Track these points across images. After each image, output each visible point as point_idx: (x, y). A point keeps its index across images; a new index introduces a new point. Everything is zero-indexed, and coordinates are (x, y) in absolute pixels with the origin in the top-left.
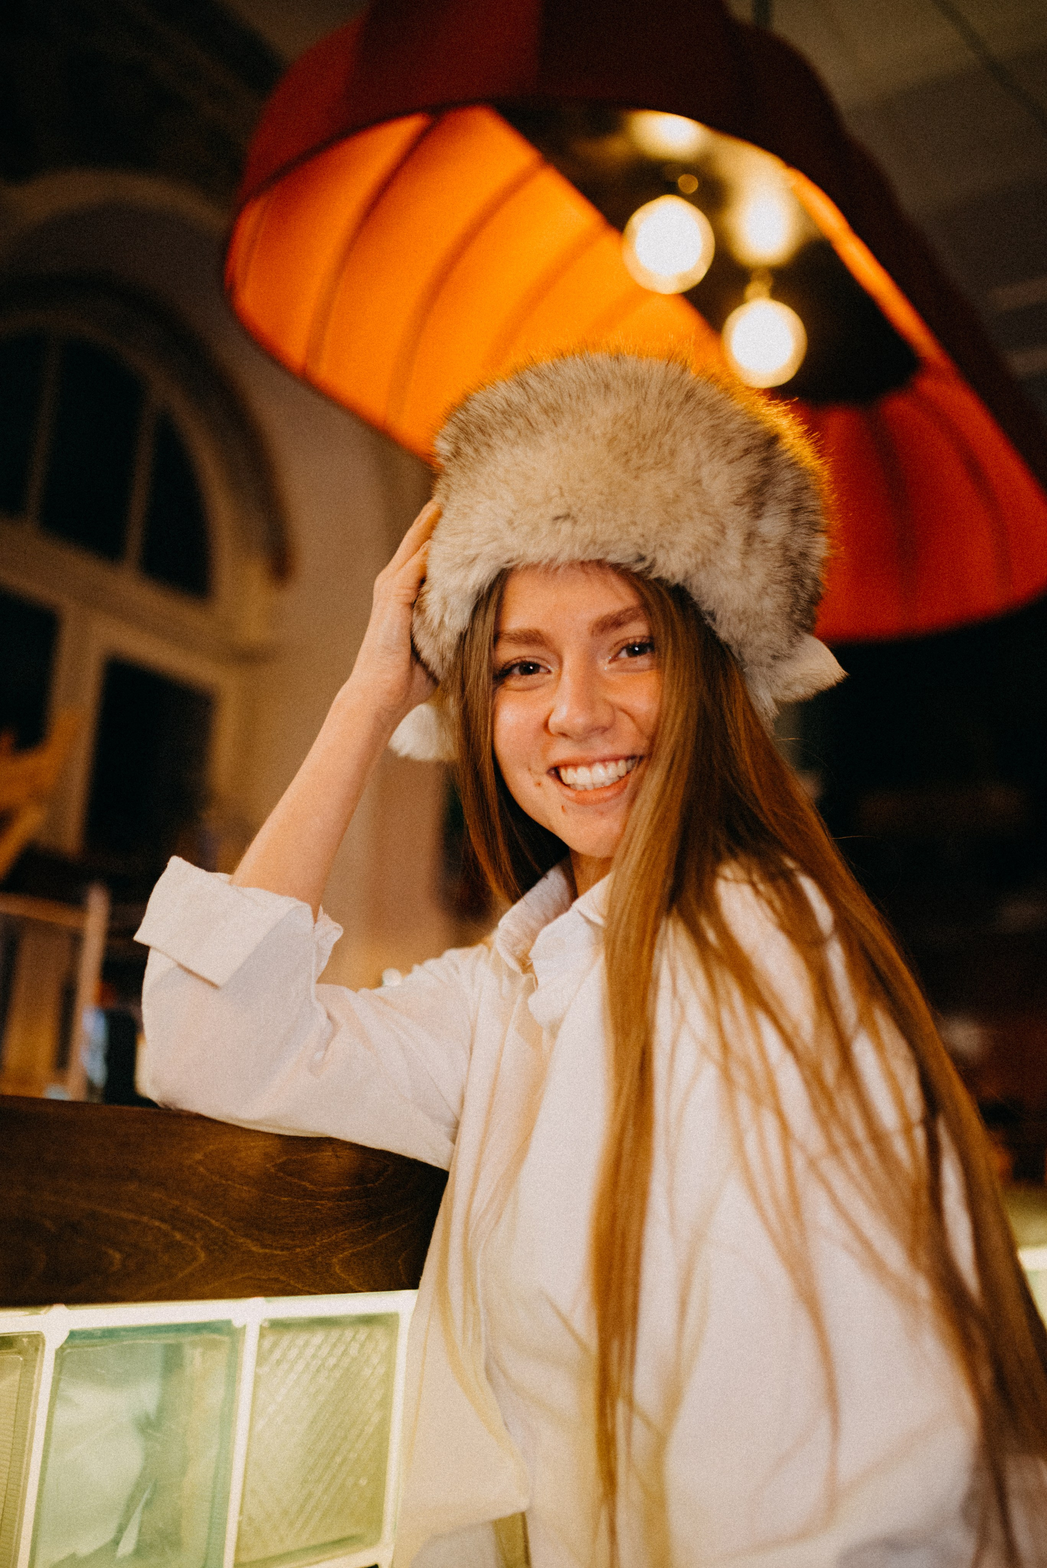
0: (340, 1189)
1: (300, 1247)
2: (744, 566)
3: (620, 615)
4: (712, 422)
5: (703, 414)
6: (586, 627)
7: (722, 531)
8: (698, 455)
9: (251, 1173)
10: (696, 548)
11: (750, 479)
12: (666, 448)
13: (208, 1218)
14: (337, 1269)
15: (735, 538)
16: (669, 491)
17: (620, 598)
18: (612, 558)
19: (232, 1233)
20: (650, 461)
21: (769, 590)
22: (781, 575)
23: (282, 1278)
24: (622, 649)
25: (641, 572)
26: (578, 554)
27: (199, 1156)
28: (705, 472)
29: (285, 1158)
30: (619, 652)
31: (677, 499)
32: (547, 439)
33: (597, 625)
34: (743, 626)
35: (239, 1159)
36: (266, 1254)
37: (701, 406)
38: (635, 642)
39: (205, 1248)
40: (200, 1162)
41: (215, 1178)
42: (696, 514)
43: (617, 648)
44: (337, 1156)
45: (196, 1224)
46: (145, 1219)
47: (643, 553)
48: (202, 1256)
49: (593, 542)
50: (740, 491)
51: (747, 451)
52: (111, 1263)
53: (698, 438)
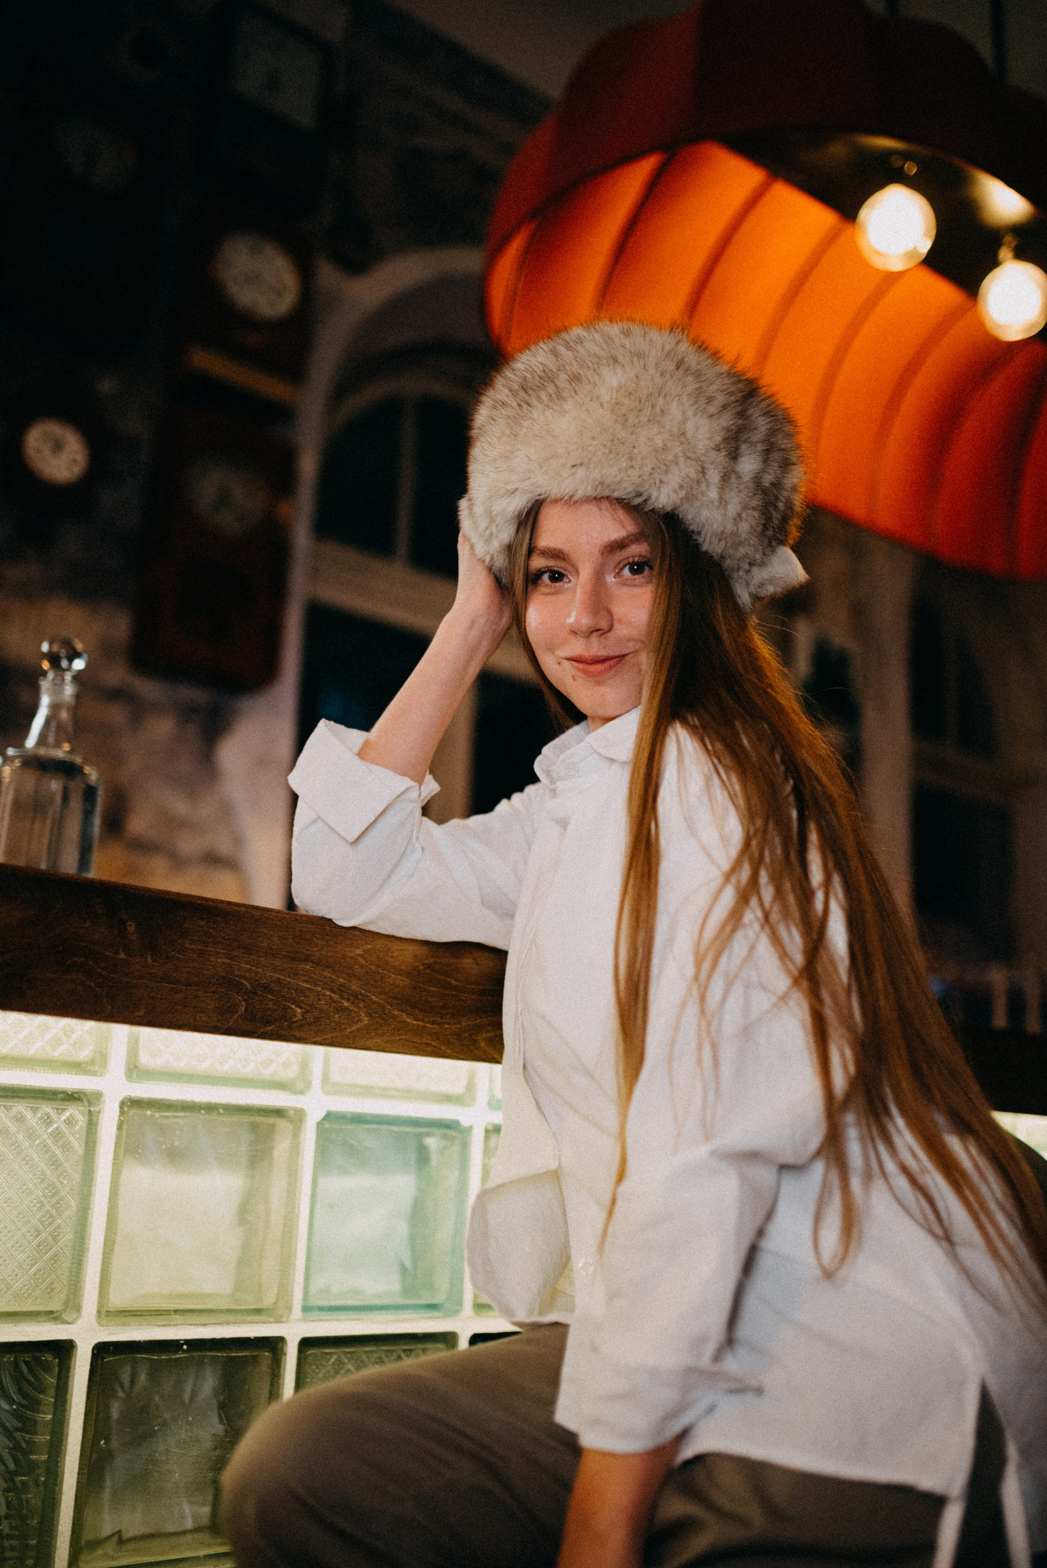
0: (480, 987)
1: (448, 1024)
2: (721, 498)
3: (624, 540)
4: (697, 385)
5: (690, 378)
6: (597, 549)
7: (703, 471)
8: (684, 412)
9: (403, 967)
10: (681, 487)
11: (728, 430)
12: (658, 409)
13: (369, 994)
14: (483, 1045)
15: (714, 476)
16: (659, 442)
17: (624, 527)
18: (616, 494)
19: (389, 1007)
20: (644, 419)
21: (744, 515)
22: (755, 503)
23: (433, 1043)
24: (625, 566)
25: (639, 505)
26: (590, 492)
27: (359, 952)
28: (689, 427)
29: (432, 960)
30: (622, 569)
31: (665, 448)
32: (568, 406)
33: (605, 547)
34: (723, 543)
35: (392, 957)
36: (419, 1025)
37: (688, 372)
38: (634, 561)
39: (369, 1015)
40: (359, 955)
41: (373, 968)
42: (681, 460)
43: (621, 566)
44: (477, 964)
45: (360, 997)
46: (319, 989)
47: (641, 490)
48: (366, 1020)
49: (602, 483)
50: (718, 439)
51: (724, 407)
52: (295, 1016)
53: (685, 398)
